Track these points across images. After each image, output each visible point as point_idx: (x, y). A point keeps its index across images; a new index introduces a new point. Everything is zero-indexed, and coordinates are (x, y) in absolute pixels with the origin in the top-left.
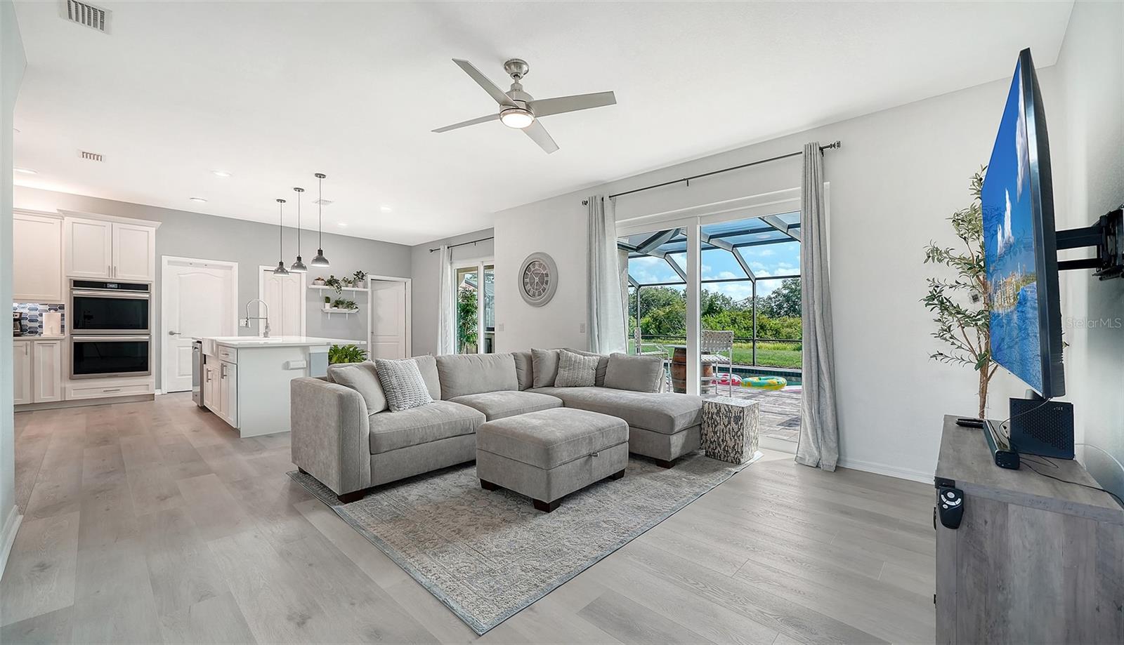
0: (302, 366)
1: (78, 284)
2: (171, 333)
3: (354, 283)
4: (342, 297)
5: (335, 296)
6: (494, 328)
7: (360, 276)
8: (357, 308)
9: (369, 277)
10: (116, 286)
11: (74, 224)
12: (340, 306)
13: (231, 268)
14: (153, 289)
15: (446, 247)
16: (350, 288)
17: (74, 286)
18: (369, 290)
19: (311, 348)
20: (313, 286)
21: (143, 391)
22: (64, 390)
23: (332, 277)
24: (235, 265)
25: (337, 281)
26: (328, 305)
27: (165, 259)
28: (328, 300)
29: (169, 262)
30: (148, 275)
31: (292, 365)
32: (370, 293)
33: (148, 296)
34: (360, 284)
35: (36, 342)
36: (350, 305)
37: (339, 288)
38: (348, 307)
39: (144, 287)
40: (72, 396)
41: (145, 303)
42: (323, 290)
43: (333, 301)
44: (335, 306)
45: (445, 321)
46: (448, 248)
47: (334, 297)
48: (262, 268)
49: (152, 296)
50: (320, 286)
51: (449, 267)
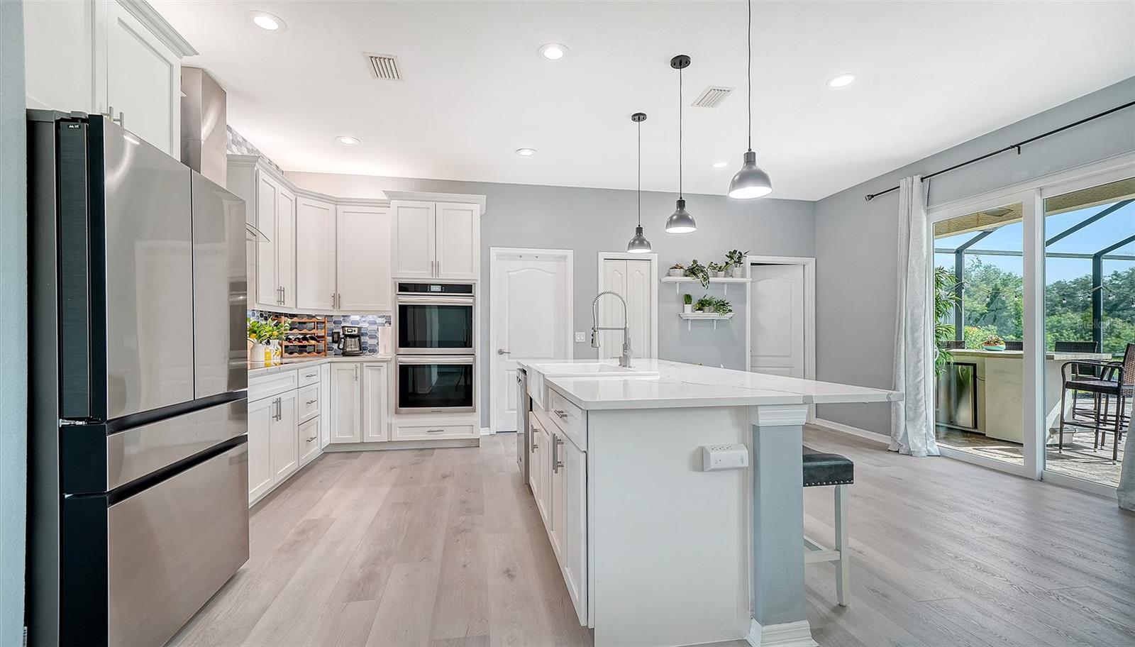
0: (740, 465)
1: (403, 288)
2: (501, 352)
3: (724, 269)
4: (709, 294)
5: (698, 293)
6: (1021, 344)
7: (735, 258)
8: (730, 311)
9: (748, 260)
10: (438, 288)
11: (400, 209)
12: (706, 308)
13: (565, 258)
14: (477, 290)
15: (917, 179)
16: (721, 278)
17: (399, 291)
18: (748, 280)
19: (761, 411)
20: (669, 279)
21: (466, 434)
22: (390, 426)
23: (695, 262)
24: (570, 254)
25: (701, 269)
26: (688, 308)
27: (494, 251)
28: (688, 299)
29: (500, 256)
30: (472, 272)
31: (716, 458)
32: (749, 285)
33: (472, 301)
34: (737, 270)
35: (365, 364)
36: (721, 306)
37: (706, 278)
38: (717, 310)
39: (467, 289)
40: (398, 435)
41: (468, 310)
42: (681, 284)
43: (695, 301)
44: (699, 309)
45: (914, 330)
46: (922, 179)
47: (697, 295)
48: (602, 255)
49: (476, 301)
50: (678, 277)
51: (925, 218)
